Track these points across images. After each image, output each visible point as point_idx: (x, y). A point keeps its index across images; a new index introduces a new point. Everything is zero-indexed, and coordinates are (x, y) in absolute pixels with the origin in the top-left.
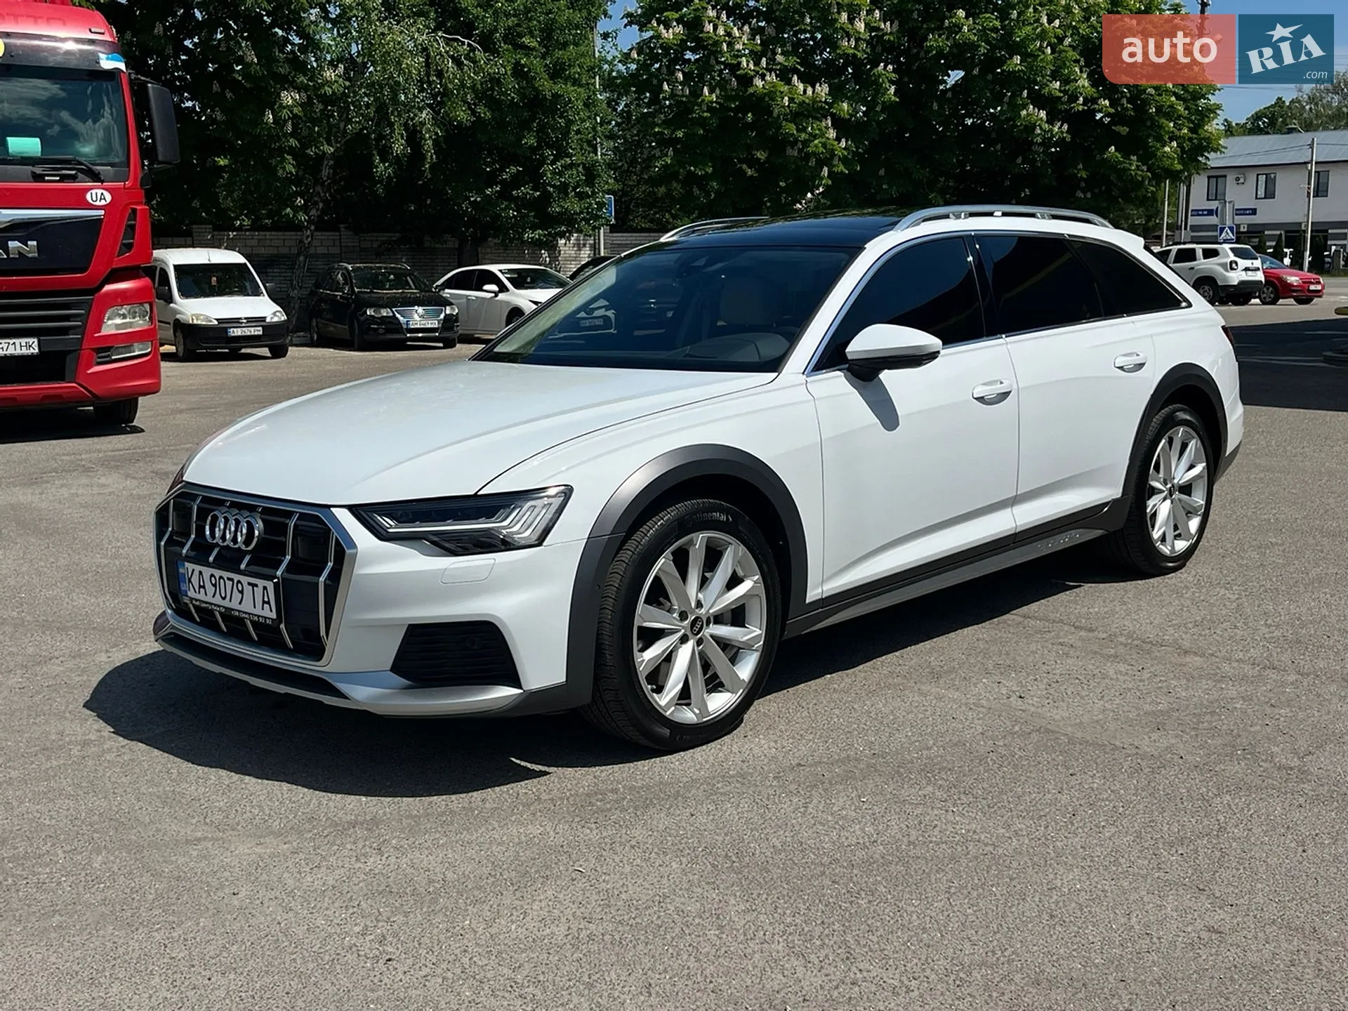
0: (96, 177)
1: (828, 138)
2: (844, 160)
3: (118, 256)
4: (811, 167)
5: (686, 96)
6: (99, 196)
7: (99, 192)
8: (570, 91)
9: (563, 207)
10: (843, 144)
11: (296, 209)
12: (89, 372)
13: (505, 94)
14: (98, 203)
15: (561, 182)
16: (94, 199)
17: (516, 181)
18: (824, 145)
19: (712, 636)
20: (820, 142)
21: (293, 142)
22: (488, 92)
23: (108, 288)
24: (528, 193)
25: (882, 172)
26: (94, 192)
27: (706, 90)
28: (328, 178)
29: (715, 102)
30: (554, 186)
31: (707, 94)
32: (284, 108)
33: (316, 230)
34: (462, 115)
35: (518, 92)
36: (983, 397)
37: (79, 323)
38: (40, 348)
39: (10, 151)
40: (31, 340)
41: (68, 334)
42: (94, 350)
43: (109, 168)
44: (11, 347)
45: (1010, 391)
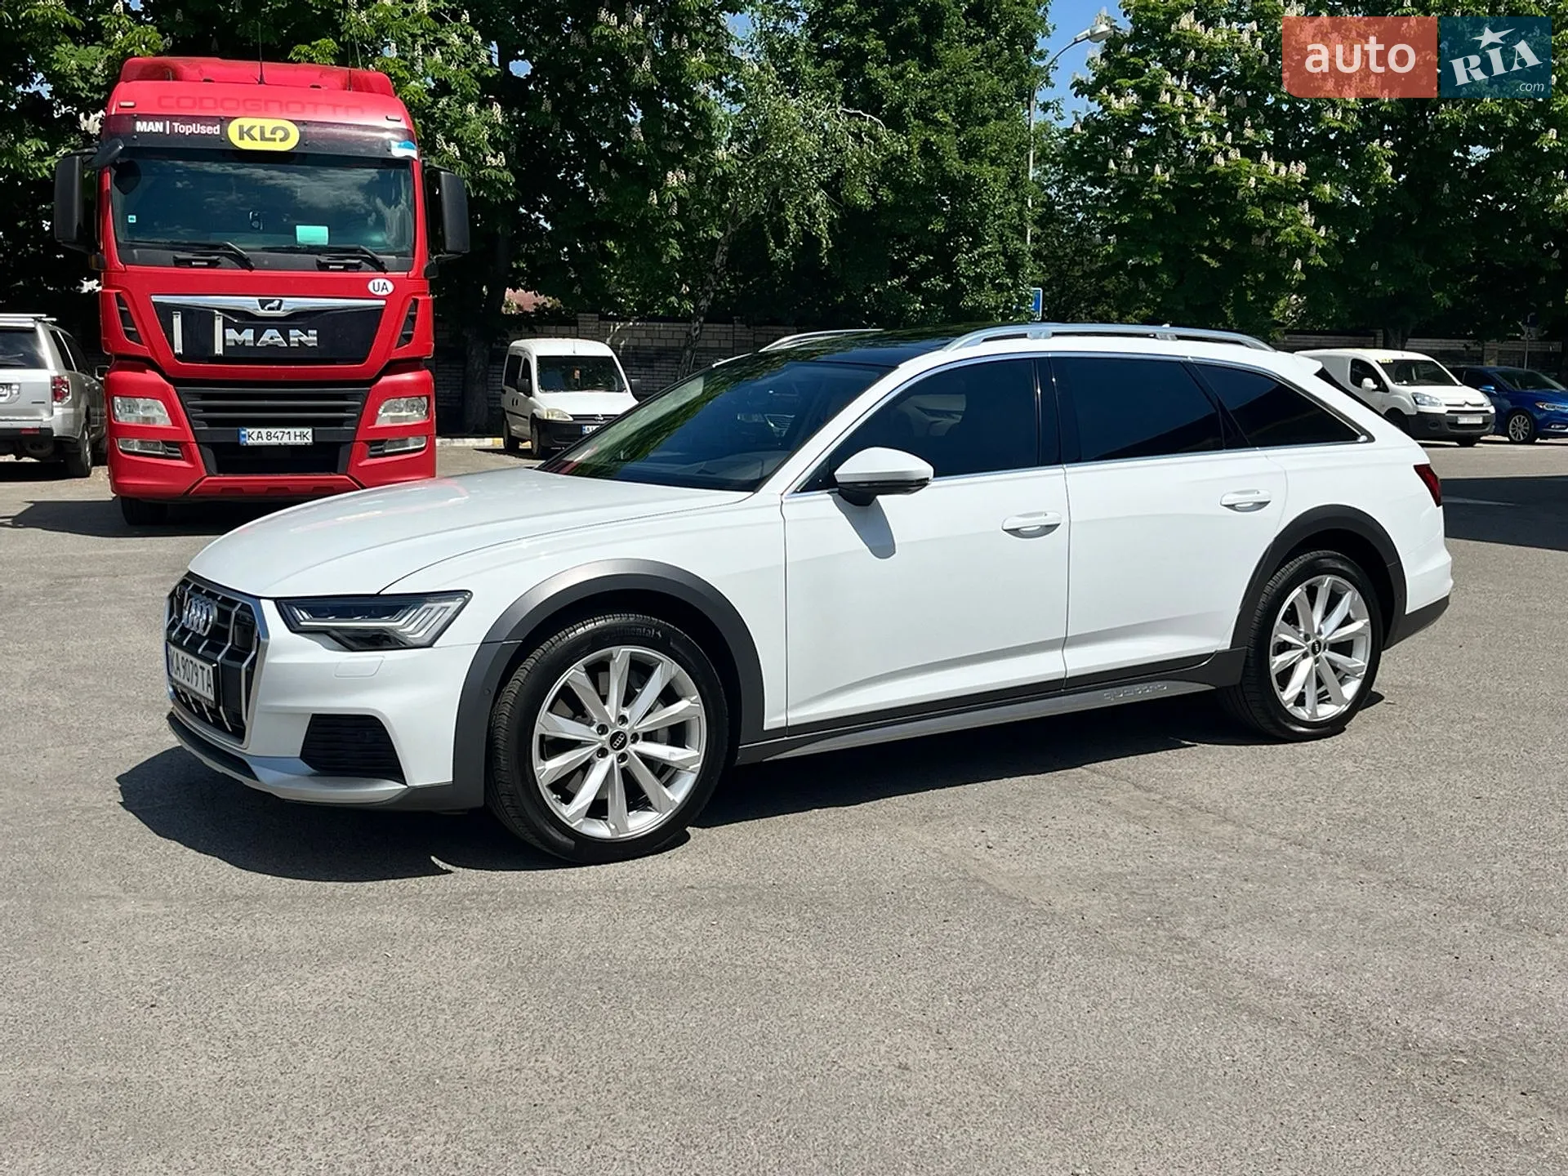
0: (380, 267)
1: (1303, 226)
2: (1323, 251)
3: (397, 347)
4: (1280, 258)
5: (1135, 176)
6: (381, 286)
7: (382, 281)
8: (987, 171)
9: (977, 301)
10: (1322, 232)
11: (681, 297)
12: (361, 464)
13: (910, 175)
14: (379, 293)
15: (976, 272)
16: (376, 289)
17: (926, 272)
18: (1298, 234)
19: (636, 752)
20: (1292, 230)
21: (678, 226)
22: (890, 171)
23: (385, 379)
24: (938, 285)
25: (1375, 266)
26: (376, 281)
27: (1158, 169)
28: (721, 266)
29: (1169, 182)
30: (968, 278)
31: (1159, 173)
32: (670, 189)
33: (705, 321)
34: (862, 198)
35: (925, 173)
36: (1017, 529)
37: (355, 415)
38: (313, 439)
39: (298, 239)
40: (305, 430)
41: (342, 425)
42: (367, 442)
43: (394, 257)
44: (286, 436)
45: (1058, 524)
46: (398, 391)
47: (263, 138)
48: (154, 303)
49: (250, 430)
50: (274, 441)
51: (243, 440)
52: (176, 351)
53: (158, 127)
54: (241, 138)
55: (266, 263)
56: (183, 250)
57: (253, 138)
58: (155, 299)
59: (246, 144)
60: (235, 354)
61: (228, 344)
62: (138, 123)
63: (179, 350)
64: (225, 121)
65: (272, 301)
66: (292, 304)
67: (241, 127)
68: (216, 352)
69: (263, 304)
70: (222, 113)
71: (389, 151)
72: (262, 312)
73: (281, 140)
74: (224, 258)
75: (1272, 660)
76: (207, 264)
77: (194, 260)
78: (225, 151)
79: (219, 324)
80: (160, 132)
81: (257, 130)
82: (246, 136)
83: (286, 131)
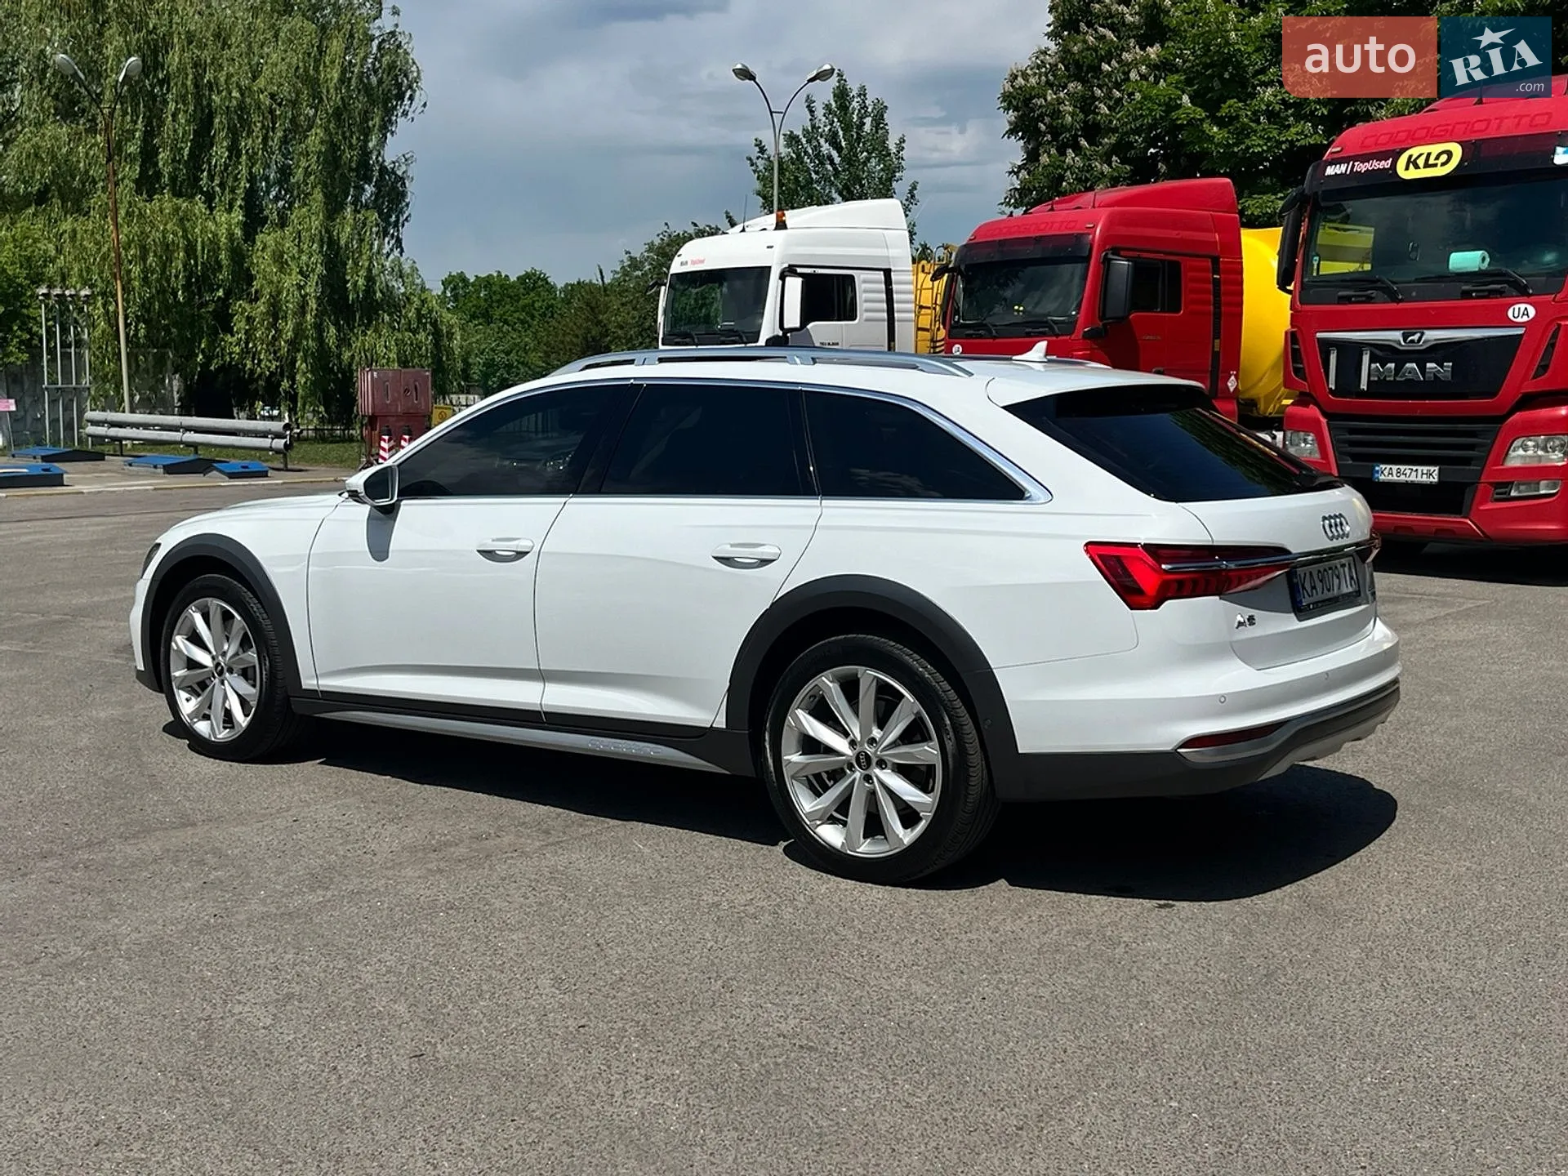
0: (1525, 290)
3: (1533, 379)
6: (1522, 312)
7: (1522, 306)
12: (1480, 507)
14: (1519, 320)
16: (1516, 315)
23: (1518, 415)
26: (1517, 306)
36: (490, 551)
37: (1483, 454)
38: (1439, 478)
39: (1450, 267)
40: (1432, 468)
41: (1470, 465)
42: (1491, 484)
44: (1414, 474)
45: (527, 553)
47: (1427, 165)
48: (1318, 339)
49: (1383, 467)
50: (1403, 478)
51: (1376, 475)
52: (1330, 386)
53: (1341, 169)
54: (1407, 168)
55: (1414, 294)
56: (1350, 288)
58: (1319, 335)
59: (1412, 174)
60: (1379, 388)
61: (1372, 379)
62: (1329, 168)
63: (1332, 386)
64: (1396, 155)
65: (1414, 334)
66: (1432, 335)
67: (1410, 156)
68: (1362, 387)
69: (1405, 337)
70: (1397, 147)
72: (1403, 346)
73: (1443, 164)
74: (1379, 293)
75: (786, 758)
76: (1364, 299)
77: (1353, 296)
78: (1389, 184)
79: (1366, 358)
80: (1342, 174)
81: (1423, 158)
82: (1411, 165)
83: (1449, 154)
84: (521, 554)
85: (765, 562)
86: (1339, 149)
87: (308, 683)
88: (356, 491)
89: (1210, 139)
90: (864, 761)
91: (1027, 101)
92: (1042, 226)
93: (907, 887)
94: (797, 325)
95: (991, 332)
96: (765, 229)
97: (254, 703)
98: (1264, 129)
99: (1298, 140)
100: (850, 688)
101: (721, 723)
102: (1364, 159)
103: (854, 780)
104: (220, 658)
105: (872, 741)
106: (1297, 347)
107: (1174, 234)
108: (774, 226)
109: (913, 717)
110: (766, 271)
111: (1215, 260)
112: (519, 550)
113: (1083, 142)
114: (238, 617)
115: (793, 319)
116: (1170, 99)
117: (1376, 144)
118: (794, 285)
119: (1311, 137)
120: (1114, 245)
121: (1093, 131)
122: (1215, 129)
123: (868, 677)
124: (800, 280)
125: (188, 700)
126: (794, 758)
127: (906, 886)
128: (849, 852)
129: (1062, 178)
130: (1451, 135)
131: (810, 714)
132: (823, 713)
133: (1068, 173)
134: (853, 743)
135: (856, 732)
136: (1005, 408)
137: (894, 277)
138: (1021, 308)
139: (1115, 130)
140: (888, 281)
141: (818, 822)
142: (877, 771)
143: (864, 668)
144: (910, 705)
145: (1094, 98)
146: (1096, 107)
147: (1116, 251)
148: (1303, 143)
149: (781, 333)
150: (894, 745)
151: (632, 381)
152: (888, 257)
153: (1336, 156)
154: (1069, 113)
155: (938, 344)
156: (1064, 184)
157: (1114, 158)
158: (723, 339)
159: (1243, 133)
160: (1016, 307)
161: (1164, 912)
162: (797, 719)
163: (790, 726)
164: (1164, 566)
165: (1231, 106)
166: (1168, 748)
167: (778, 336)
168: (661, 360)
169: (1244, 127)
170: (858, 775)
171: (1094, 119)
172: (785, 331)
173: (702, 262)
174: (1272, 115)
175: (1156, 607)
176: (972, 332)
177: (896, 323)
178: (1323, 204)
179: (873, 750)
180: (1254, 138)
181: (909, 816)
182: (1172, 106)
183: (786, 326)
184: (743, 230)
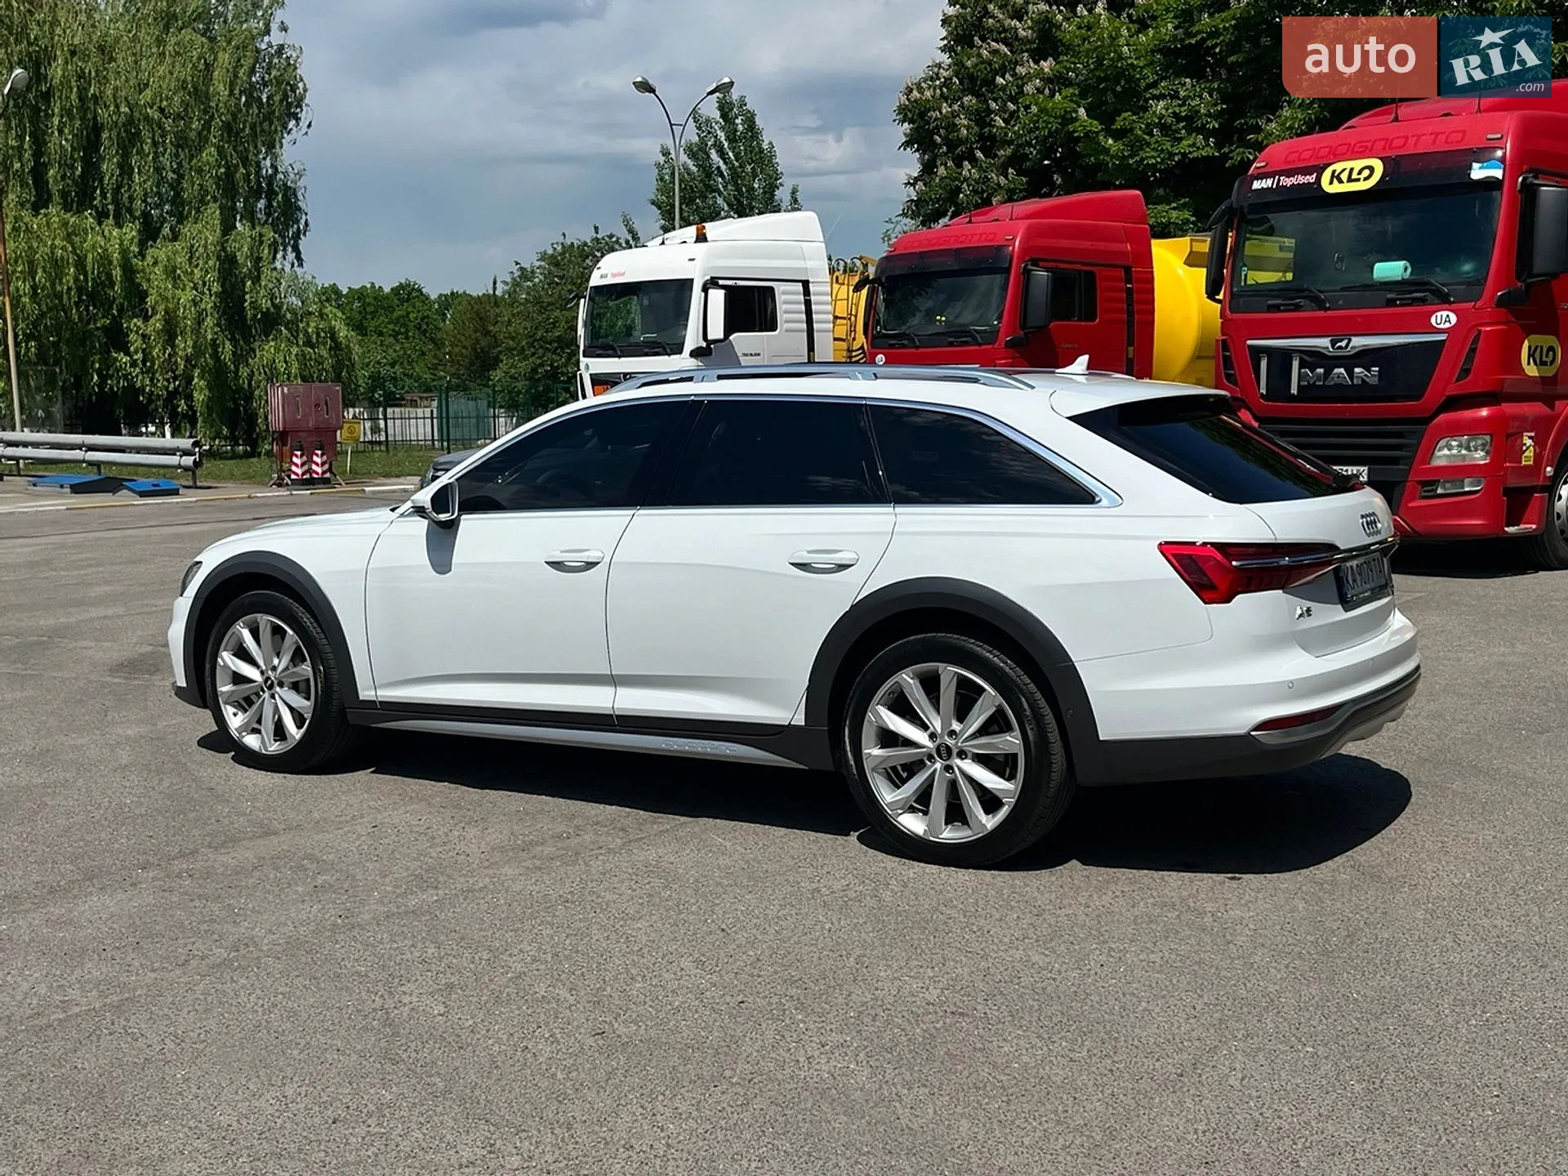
0: (1444, 300)
3: (1456, 382)
7: (1445, 313)
12: (1410, 505)
14: (1442, 326)
16: (1439, 322)
23: (1442, 417)
26: (1439, 314)
37: (1411, 454)
38: (1369, 477)
39: (1375, 276)
40: (1362, 469)
41: (1398, 464)
42: (1418, 482)
43: (1464, 287)
45: (599, 563)
46: (1454, 430)
47: (1350, 180)
48: (1249, 346)
52: (1262, 391)
53: (1267, 183)
54: (1331, 183)
55: (1341, 302)
56: (1277, 297)
57: (1341, 181)
58: (1249, 342)
59: (1336, 188)
60: (1308, 392)
61: (1302, 383)
62: (1255, 182)
63: (1264, 391)
64: (1320, 171)
65: (1341, 341)
66: (1358, 342)
67: (1334, 171)
68: (1292, 392)
69: (1333, 343)
70: (1321, 162)
71: (1469, 174)
72: (1332, 352)
73: (1365, 179)
74: (1308, 302)
75: (866, 751)
76: (1292, 307)
77: (1282, 305)
78: (1314, 198)
79: (1296, 364)
80: (1268, 188)
81: (1347, 172)
82: (1335, 180)
83: (1371, 169)
84: (590, 565)
85: (842, 567)
86: (1263, 164)
87: (366, 693)
88: (423, 507)
89: (1106, 151)
90: (945, 752)
91: (922, 115)
92: (962, 239)
93: (989, 870)
94: (721, 336)
95: (914, 342)
96: (685, 242)
97: (308, 716)
98: (1157, 142)
99: (1190, 153)
100: (930, 685)
101: (800, 721)
102: (1289, 173)
103: (935, 770)
104: (270, 672)
105: (952, 733)
106: (1228, 354)
107: (1087, 244)
108: (694, 239)
109: (995, 709)
110: (687, 284)
111: (1128, 270)
112: (590, 560)
113: (979, 154)
114: (290, 632)
115: (716, 330)
116: (1066, 111)
117: (1299, 160)
118: (717, 297)
119: (1203, 149)
120: (1033, 256)
121: (989, 144)
122: (1110, 141)
123: (949, 673)
124: (722, 292)
125: (235, 715)
126: (873, 752)
127: (989, 868)
128: (932, 839)
129: (959, 190)
130: (1370, 151)
131: (889, 709)
132: (902, 707)
133: (965, 185)
134: (933, 736)
135: (937, 724)
136: (1069, 418)
137: (812, 288)
138: (943, 319)
139: (1011, 142)
140: (807, 292)
141: (900, 812)
142: (958, 761)
143: (945, 665)
144: (990, 699)
145: (989, 111)
146: (992, 120)
147: (1035, 263)
148: (1195, 155)
149: (704, 345)
150: (974, 736)
151: (692, 397)
152: (806, 269)
153: (1262, 171)
154: (965, 126)
155: (854, 354)
156: (961, 195)
157: (1010, 170)
158: (646, 350)
159: (1137, 146)
160: (938, 318)
161: (1234, 884)
162: (878, 715)
163: (870, 722)
164: (1234, 563)
165: (1125, 119)
166: (1242, 731)
167: (701, 347)
168: (720, 377)
169: (1139, 139)
170: (938, 765)
171: (991, 131)
172: (709, 342)
173: (623, 274)
174: (1165, 128)
175: (1228, 601)
176: (894, 342)
177: (815, 334)
178: (1250, 217)
179: (953, 742)
180: (1148, 150)
181: (990, 802)
182: (1067, 119)
183: (709, 338)
184: (663, 243)
